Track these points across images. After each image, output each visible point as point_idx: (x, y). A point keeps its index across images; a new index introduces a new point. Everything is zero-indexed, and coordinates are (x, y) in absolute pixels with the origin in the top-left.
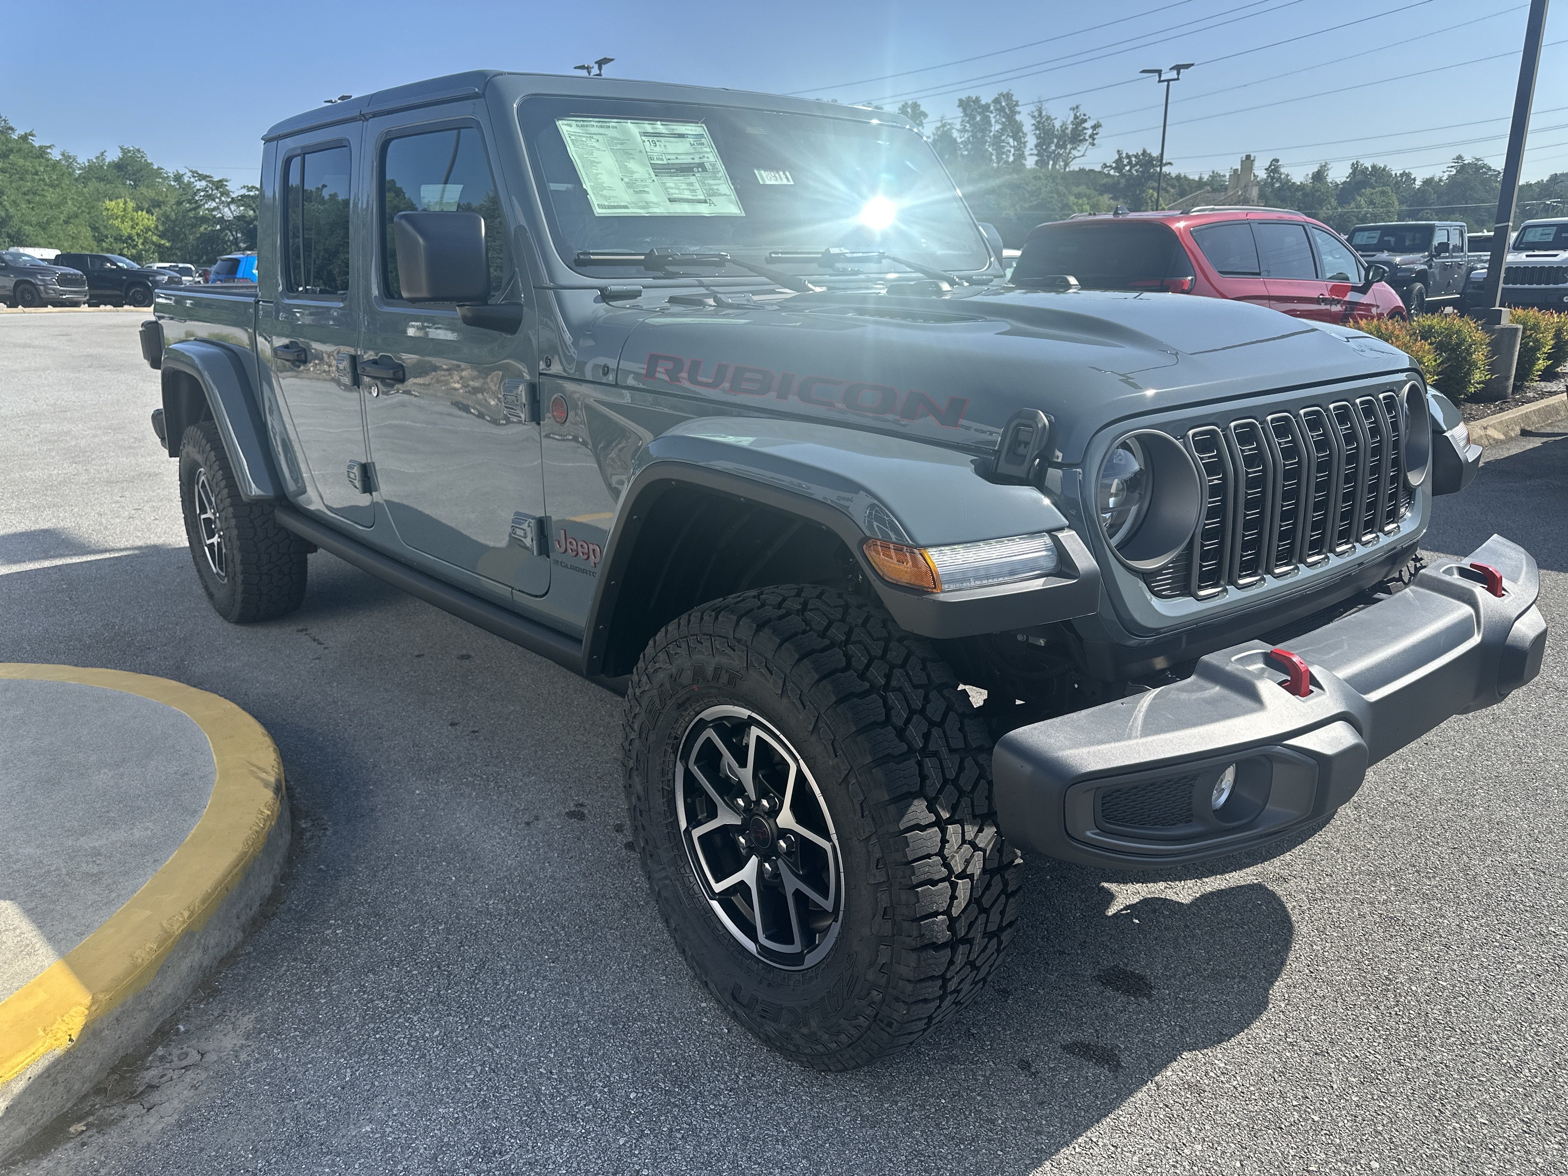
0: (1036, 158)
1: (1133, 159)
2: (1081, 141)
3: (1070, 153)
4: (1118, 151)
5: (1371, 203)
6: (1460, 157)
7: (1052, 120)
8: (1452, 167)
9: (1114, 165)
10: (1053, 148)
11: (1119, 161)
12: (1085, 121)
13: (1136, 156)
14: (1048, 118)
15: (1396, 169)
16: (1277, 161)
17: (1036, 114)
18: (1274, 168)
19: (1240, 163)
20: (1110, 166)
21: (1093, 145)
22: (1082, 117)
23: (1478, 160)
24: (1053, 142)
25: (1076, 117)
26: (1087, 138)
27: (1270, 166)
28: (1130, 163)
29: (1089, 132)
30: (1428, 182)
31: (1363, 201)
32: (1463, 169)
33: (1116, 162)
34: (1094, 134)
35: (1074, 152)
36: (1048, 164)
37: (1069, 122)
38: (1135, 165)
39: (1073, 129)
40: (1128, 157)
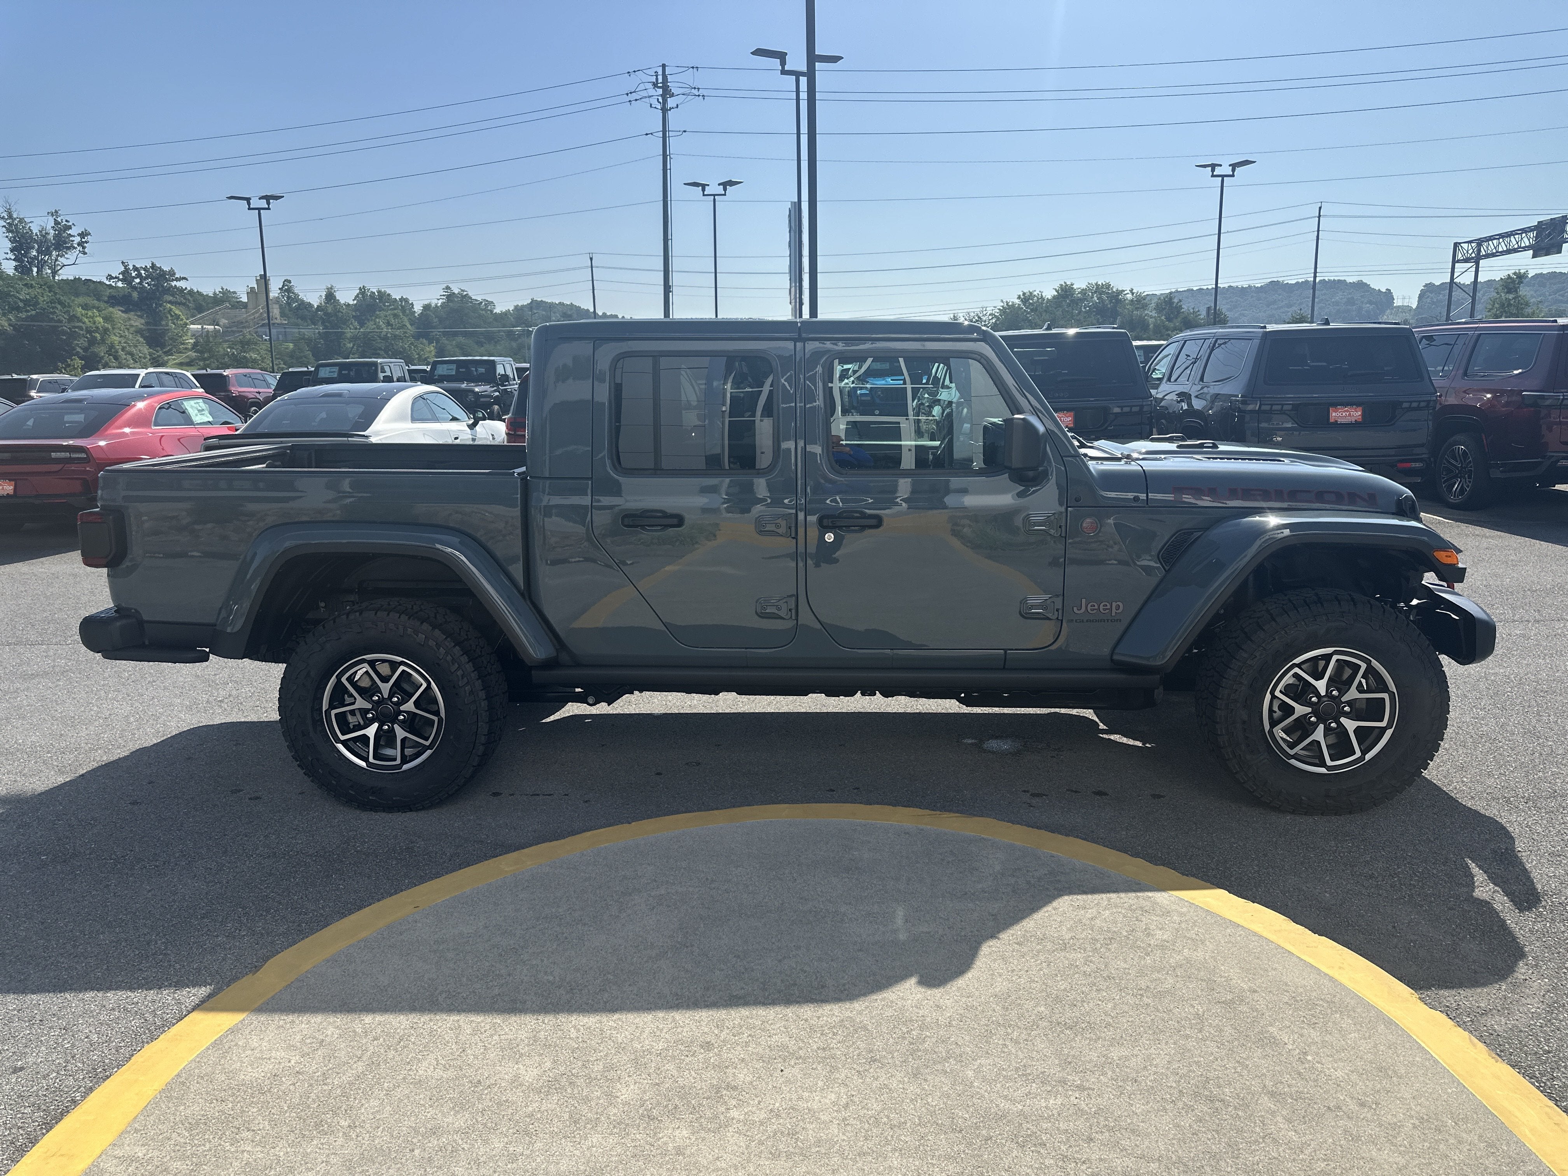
0: (14, 263)
1: (143, 272)
2: (68, 248)
3: (56, 260)
4: (123, 263)
5: (388, 324)
6: (448, 288)
7: (26, 223)
8: (444, 295)
9: (121, 277)
10: (34, 253)
11: (126, 272)
12: (70, 228)
13: (145, 269)
14: (21, 221)
15: (396, 295)
16: (290, 282)
17: (5, 215)
18: (287, 288)
19: (255, 282)
20: (116, 278)
21: (85, 253)
22: (64, 223)
23: (463, 291)
24: (33, 248)
25: (57, 223)
26: (76, 246)
27: (283, 286)
28: (139, 275)
29: (77, 239)
30: (427, 307)
31: (381, 323)
32: (450, 297)
33: (123, 273)
34: (83, 242)
35: (62, 260)
36: (32, 271)
37: (49, 227)
38: (146, 278)
39: (55, 236)
40: (135, 269)
